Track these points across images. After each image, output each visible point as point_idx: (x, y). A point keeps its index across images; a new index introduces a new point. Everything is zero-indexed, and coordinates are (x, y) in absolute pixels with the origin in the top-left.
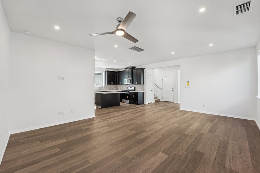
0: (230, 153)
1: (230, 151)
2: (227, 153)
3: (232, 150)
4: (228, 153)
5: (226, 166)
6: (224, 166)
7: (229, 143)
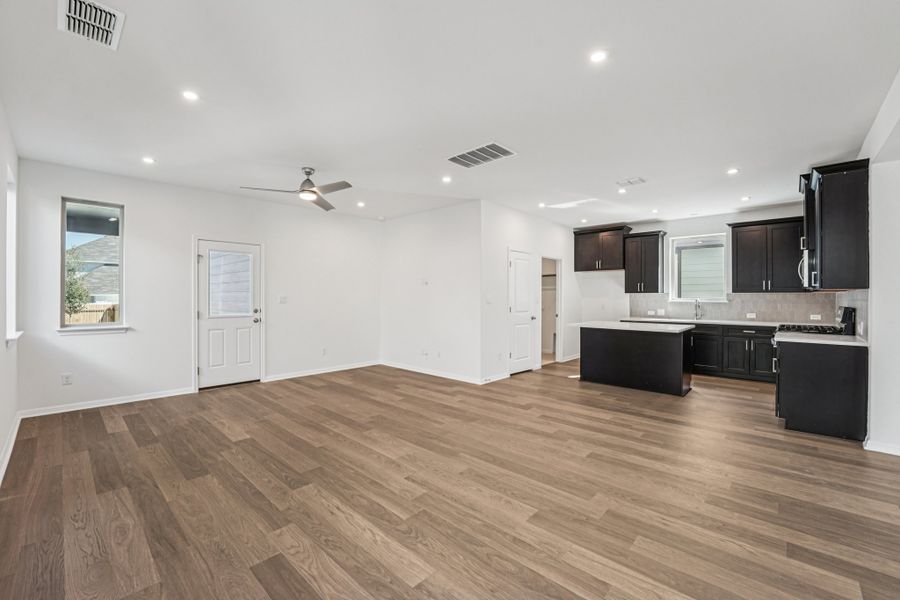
0: (130, 521)
1: (134, 527)
2: (138, 515)
3: (130, 536)
4: (136, 518)
5: (125, 489)
6: (129, 486)
7: (152, 560)
